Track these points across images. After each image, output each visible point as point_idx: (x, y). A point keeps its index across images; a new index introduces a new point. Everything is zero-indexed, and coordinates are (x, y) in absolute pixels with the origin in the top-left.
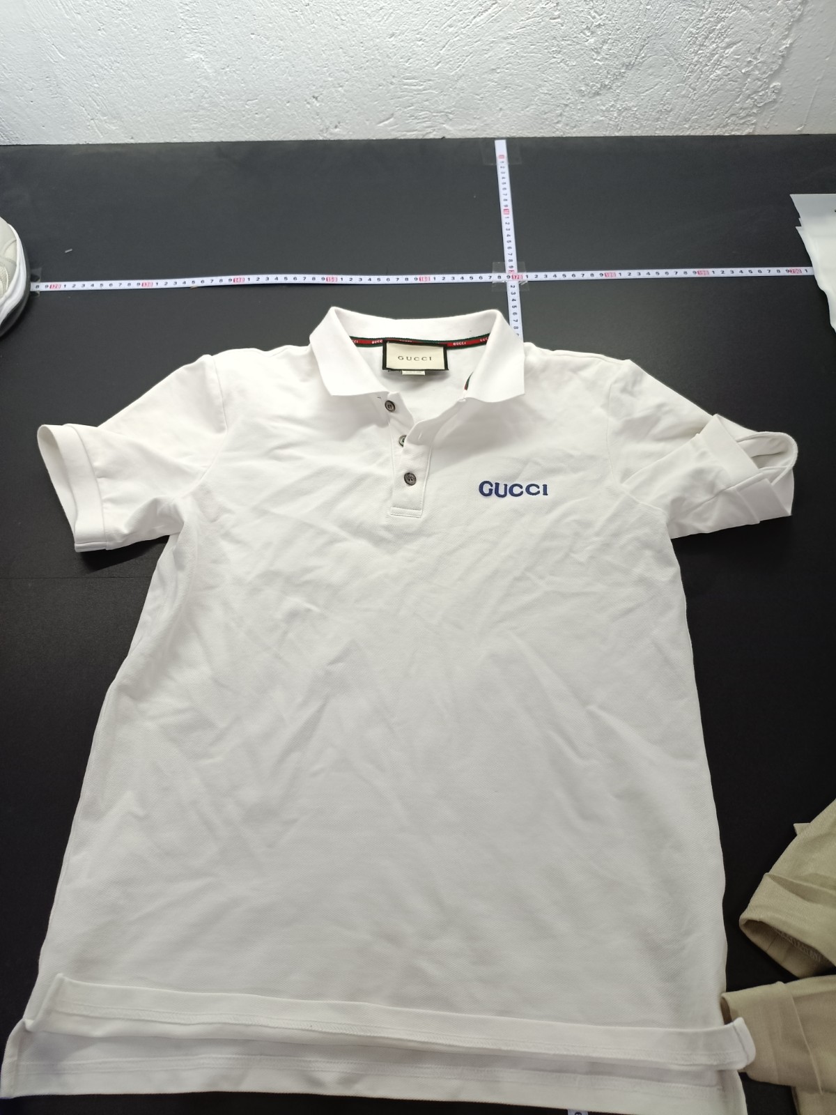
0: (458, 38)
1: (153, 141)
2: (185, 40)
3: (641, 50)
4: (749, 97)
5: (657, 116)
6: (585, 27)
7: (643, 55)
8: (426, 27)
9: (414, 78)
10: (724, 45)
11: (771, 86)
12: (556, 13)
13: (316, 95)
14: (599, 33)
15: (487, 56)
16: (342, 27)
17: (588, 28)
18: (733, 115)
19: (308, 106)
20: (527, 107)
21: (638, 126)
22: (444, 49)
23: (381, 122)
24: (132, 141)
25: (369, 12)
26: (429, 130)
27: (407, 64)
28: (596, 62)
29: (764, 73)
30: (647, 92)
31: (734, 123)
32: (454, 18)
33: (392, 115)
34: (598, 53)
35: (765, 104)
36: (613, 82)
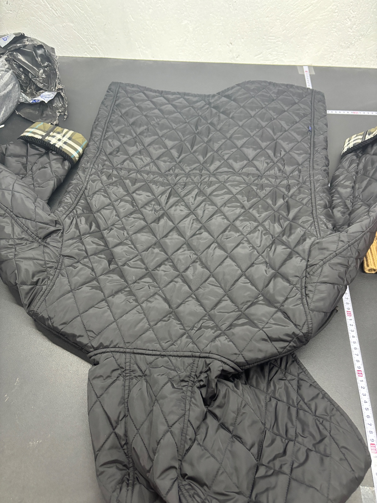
0: (294, 20)
1: (162, 60)
2: (183, 15)
3: (369, 29)
6: (347, 17)
7: (370, 31)
8: (282, 14)
9: (273, 36)
12: (336, 11)
13: (232, 42)
14: (353, 20)
15: (305, 28)
16: (248, 12)
19: (228, 47)
20: (318, 52)
21: (363, 63)
22: (288, 24)
23: (256, 56)
24: (154, 59)
25: (260, 6)
26: (275, 60)
27: (271, 30)
28: (349, 33)
30: (369, 48)
32: (294, 11)
33: (262, 53)
34: (351, 29)
36: (355, 42)
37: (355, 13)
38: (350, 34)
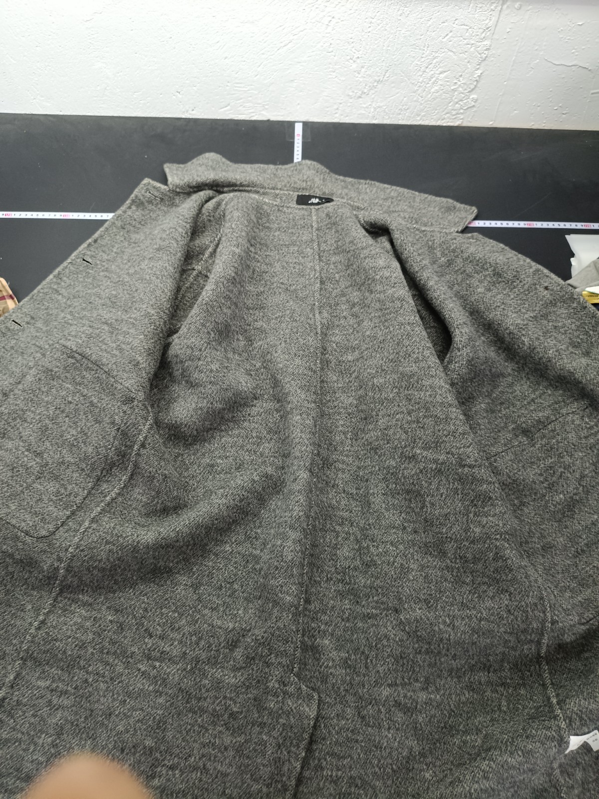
0: (268, 61)
2: (92, 55)
3: (386, 73)
4: (457, 103)
5: (399, 112)
6: (348, 58)
7: (388, 76)
8: (247, 54)
9: (241, 83)
10: (438, 72)
11: (471, 97)
12: (330, 50)
13: (179, 91)
14: (359, 62)
15: (287, 72)
16: (194, 52)
17: (351, 59)
18: (447, 113)
19: (174, 97)
20: (315, 104)
21: (387, 118)
22: (260, 67)
23: (221, 108)
24: (61, 113)
25: (210, 44)
26: (253, 114)
27: (237, 76)
28: (357, 79)
29: (466, 89)
30: (392, 98)
31: (449, 118)
32: (265, 49)
33: (229, 104)
34: (359, 73)
35: (468, 108)
36: (369, 90)
37: (360, 52)
38: (359, 80)
